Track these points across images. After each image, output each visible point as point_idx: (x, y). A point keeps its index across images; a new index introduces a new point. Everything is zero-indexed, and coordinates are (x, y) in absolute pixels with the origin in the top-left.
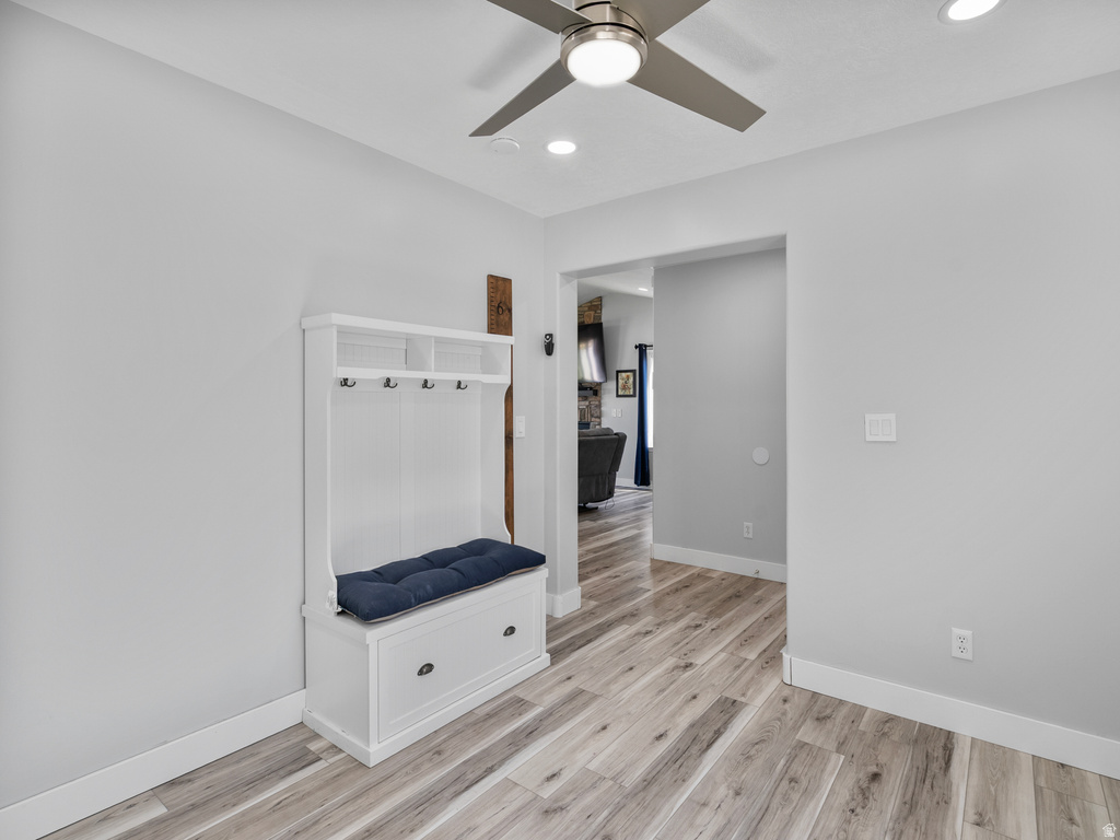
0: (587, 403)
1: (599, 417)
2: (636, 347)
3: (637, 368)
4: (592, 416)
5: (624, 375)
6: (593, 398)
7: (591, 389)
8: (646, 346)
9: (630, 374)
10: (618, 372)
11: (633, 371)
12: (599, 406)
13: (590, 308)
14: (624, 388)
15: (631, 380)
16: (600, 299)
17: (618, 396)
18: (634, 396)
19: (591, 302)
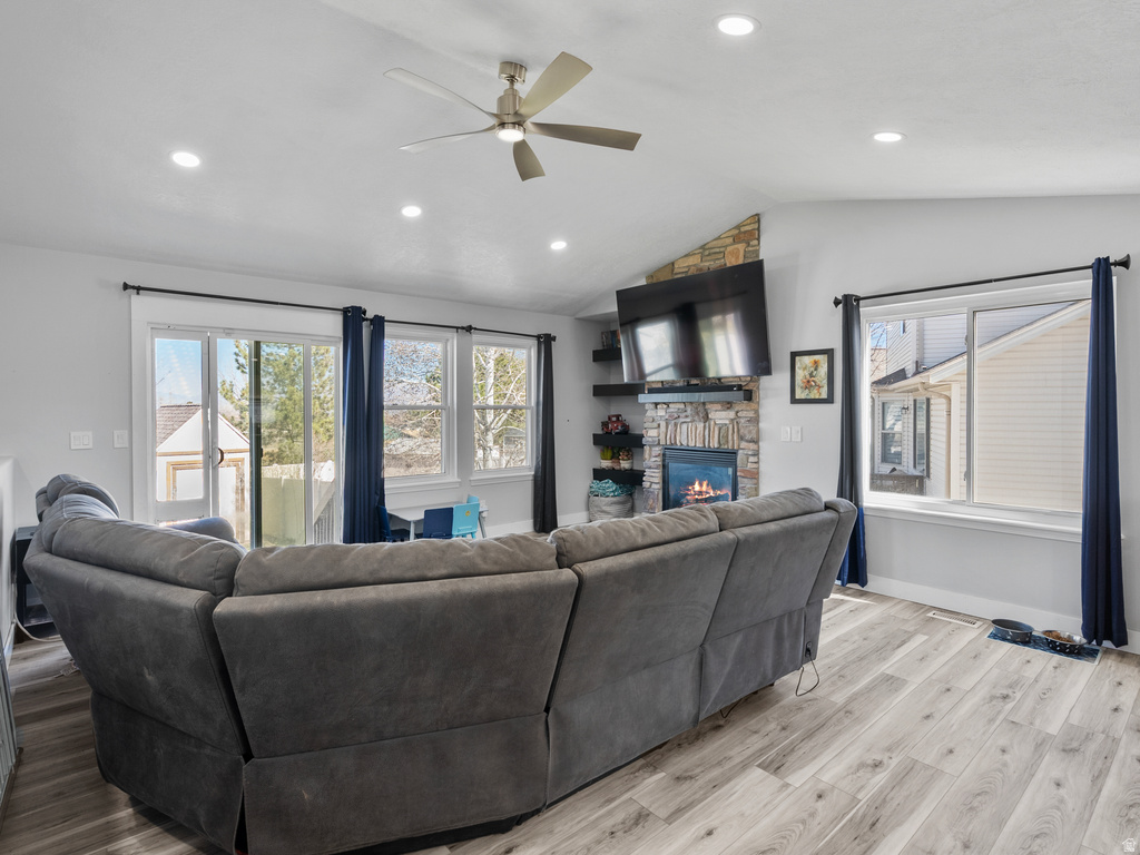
0: (732, 414)
1: (756, 441)
2: (837, 303)
3: (836, 343)
4: (741, 438)
5: (807, 360)
6: (742, 406)
7: (740, 388)
8: (858, 299)
9: (823, 359)
10: (794, 355)
11: (829, 353)
12: (756, 420)
13: (736, 239)
14: (808, 385)
15: (823, 369)
16: (757, 218)
17: (794, 401)
18: (830, 400)
19: (738, 227)
